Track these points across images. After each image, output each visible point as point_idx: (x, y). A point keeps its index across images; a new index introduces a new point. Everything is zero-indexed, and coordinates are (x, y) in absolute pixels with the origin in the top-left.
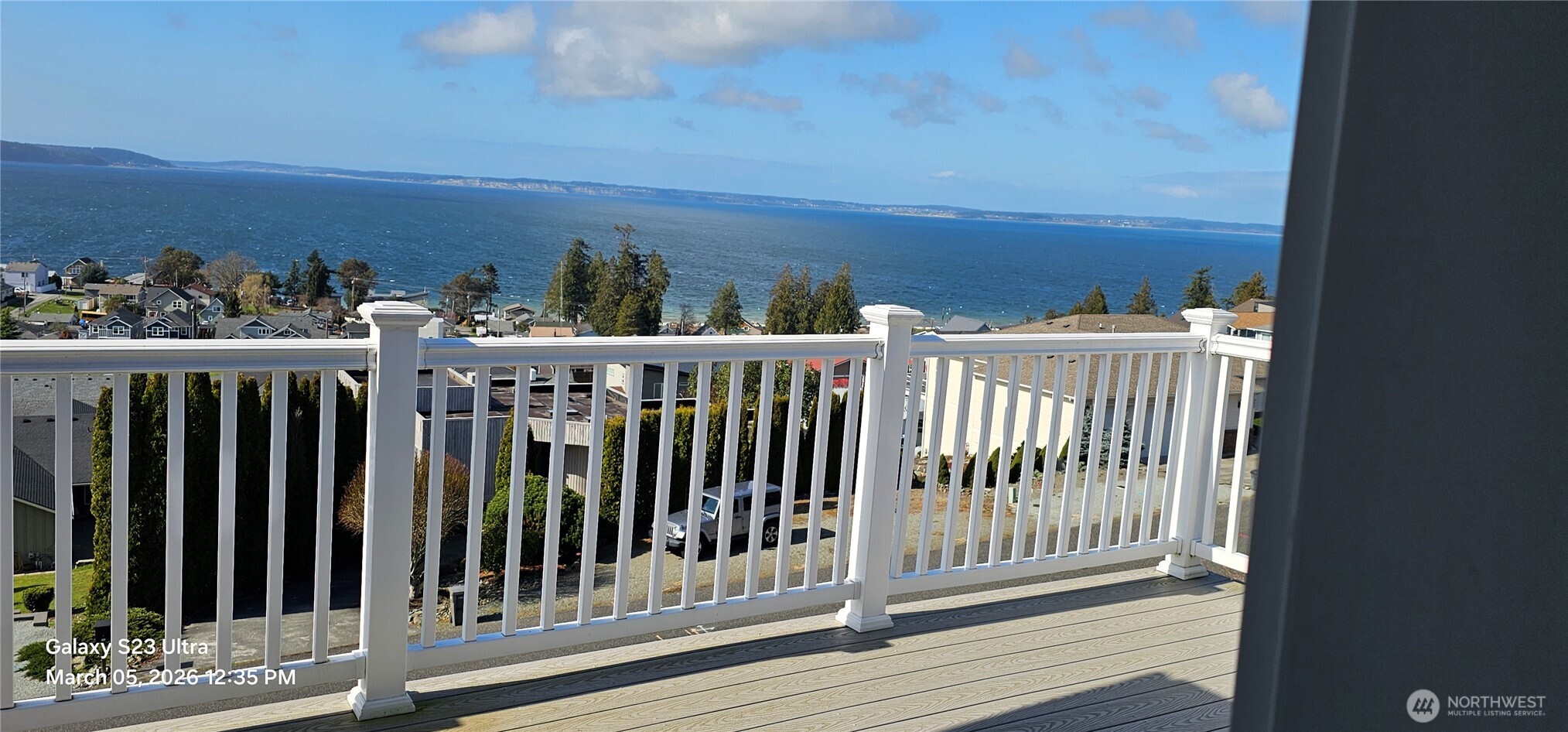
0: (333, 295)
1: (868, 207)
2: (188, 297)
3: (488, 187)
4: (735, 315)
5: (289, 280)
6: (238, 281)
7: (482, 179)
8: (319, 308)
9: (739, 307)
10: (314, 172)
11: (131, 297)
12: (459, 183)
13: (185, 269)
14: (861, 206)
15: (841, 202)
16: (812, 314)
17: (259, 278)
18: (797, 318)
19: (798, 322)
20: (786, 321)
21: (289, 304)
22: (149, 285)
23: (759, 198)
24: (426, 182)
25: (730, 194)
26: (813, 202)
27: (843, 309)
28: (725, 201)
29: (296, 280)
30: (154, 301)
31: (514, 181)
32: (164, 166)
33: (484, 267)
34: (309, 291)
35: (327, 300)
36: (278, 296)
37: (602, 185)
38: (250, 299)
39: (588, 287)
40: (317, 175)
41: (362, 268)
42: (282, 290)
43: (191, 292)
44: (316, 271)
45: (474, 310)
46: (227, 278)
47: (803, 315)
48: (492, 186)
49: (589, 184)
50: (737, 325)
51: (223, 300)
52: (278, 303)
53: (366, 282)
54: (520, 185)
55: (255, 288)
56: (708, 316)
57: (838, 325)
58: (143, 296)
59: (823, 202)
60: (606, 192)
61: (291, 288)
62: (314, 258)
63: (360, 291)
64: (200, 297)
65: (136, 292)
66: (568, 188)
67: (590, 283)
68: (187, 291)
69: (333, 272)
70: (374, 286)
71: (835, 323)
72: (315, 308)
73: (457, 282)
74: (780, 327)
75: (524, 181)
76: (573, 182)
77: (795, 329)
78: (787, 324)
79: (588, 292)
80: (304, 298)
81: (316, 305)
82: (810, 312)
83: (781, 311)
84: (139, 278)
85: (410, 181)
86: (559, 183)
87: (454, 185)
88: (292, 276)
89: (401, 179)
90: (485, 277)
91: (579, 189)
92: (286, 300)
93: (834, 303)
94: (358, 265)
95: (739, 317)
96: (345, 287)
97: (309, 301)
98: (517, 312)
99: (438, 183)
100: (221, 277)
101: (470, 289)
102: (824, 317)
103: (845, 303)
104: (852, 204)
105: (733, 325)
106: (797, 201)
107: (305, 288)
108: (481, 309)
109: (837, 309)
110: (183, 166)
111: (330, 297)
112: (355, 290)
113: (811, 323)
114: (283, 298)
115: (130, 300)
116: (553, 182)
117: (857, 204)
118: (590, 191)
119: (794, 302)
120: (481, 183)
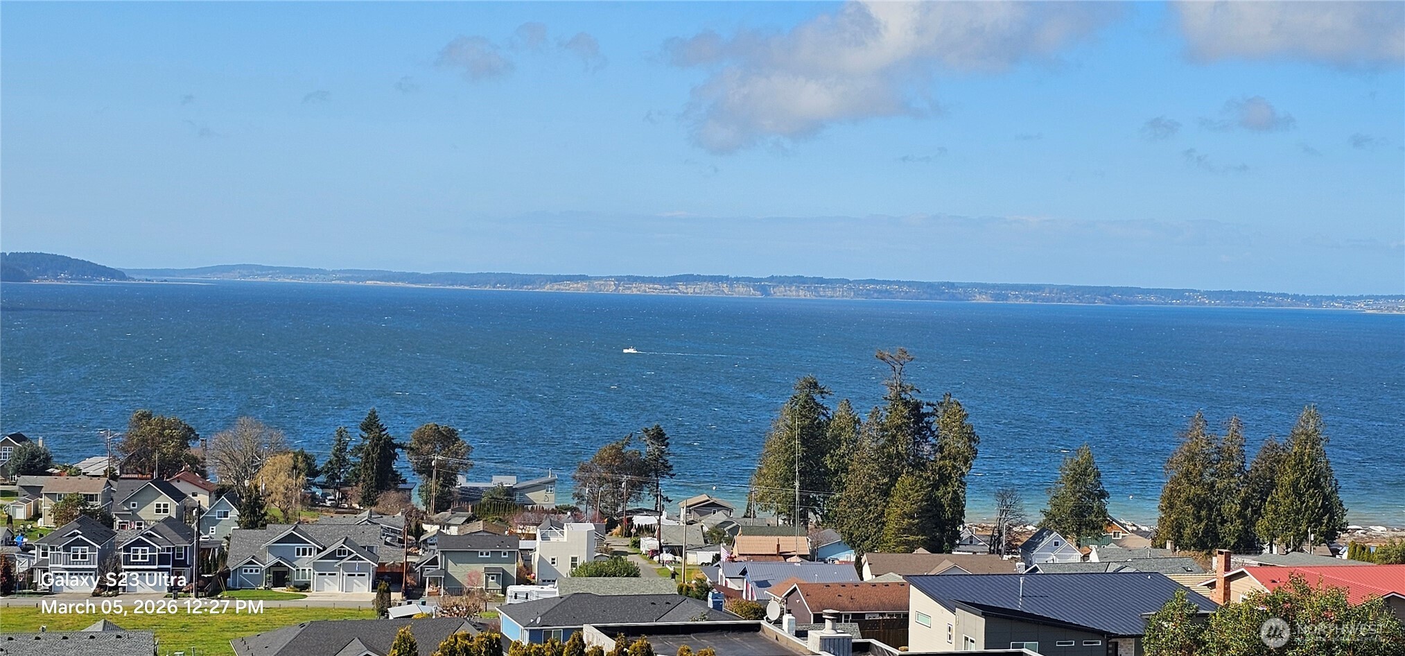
0: (401, 486)
1: (1316, 300)
2: (178, 496)
3: (628, 292)
4: (1095, 509)
5: (330, 462)
6: (252, 466)
7: (619, 279)
8: (380, 508)
9: (1103, 495)
10: (347, 279)
11: (92, 498)
12: (581, 288)
13: (169, 449)
14: (1303, 299)
15: (1265, 294)
16: (1251, 509)
17: (288, 460)
18: (1220, 514)
19: (1223, 522)
20: (1200, 520)
21: (328, 503)
22: (114, 477)
23: (1106, 292)
24: (525, 289)
25: (1052, 288)
26: (1210, 294)
27: (1311, 496)
28: (1043, 300)
29: (341, 461)
30: (126, 503)
31: (672, 281)
32: (113, 278)
33: (646, 431)
34: (364, 481)
35: (393, 495)
36: (314, 489)
37: (821, 281)
38: (274, 496)
39: (828, 462)
40: (351, 283)
41: (447, 438)
42: (322, 479)
43: (182, 487)
44: (377, 445)
45: (631, 506)
46: (238, 462)
47: (1231, 507)
48: (635, 291)
49: (800, 281)
50: (1101, 527)
51: (235, 500)
52: (313, 503)
53: (453, 461)
54: (682, 288)
55: (282, 477)
56: (1046, 514)
57: (1303, 528)
58: (108, 497)
59: (1228, 295)
60: (829, 293)
61: (333, 478)
62: (371, 424)
63: (445, 479)
64: (195, 495)
65: (98, 488)
66: (764, 290)
67: (832, 456)
68: (175, 484)
69: (400, 446)
70: (466, 468)
71: (1295, 522)
72: (373, 509)
73: (603, 459)
74: (1188, 531)
75: (689, 279)
76: (772, 278)
77: (1217, 535)
78: (1202, 526)
79: (827, 472)
80: (356, 491)
81: (376, 504)
82: (1245, 503)
83: (1188, 500)
84: (97, 465)
85: (500, 288)
86: (748, 281)
87: (571, 291)
88: (335, 455)
89: (486, 284)
90: (648, 449)
91: (782, 289)
92: (325, 496)
93: (1295, 485)
94: (440, 432)
95: (1103, 512)
96: (420, 473)
97: (364, 498)
98: (704, 510)
99: (547, 288)
100: (227, 460)
101: (623, 470)
102: (1275, 511)
103: (1315, 483)
104: (1285, 295)
105: (1094, 528)
106: (1179, 294)
107: (357, 476)
108: (640, 505)
109: (1300, 496)
110: (144, 277)
111: (398, 490)
112: (437, 477)
113: (1249, 523)
114: (319, 493)
115: (91, 503)
116: (737, 279)
117: (1295, 297)
118: (801, 293)
119: (1212, 485)
120: (617, 286)
